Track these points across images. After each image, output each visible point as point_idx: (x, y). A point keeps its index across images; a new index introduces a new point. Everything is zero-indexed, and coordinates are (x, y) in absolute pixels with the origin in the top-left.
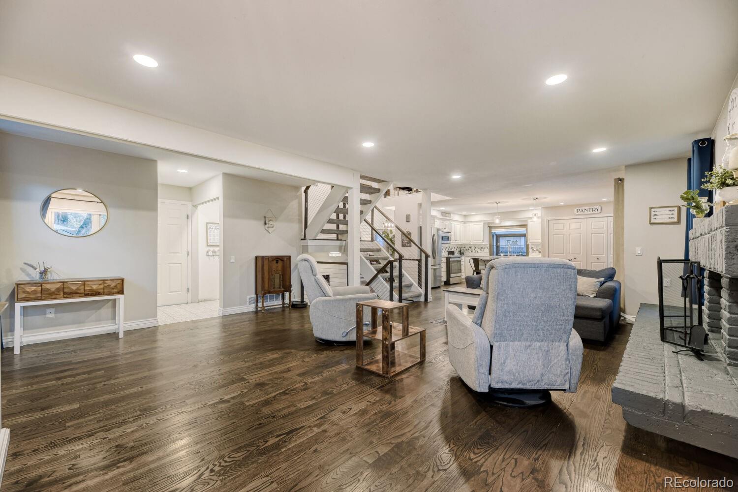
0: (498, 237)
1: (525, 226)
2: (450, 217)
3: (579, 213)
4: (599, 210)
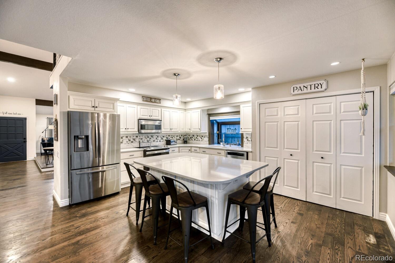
0: (220, 124)
1: (238, 112)
2: (160, 103)
3: (296, 92)
4: (324, 87)
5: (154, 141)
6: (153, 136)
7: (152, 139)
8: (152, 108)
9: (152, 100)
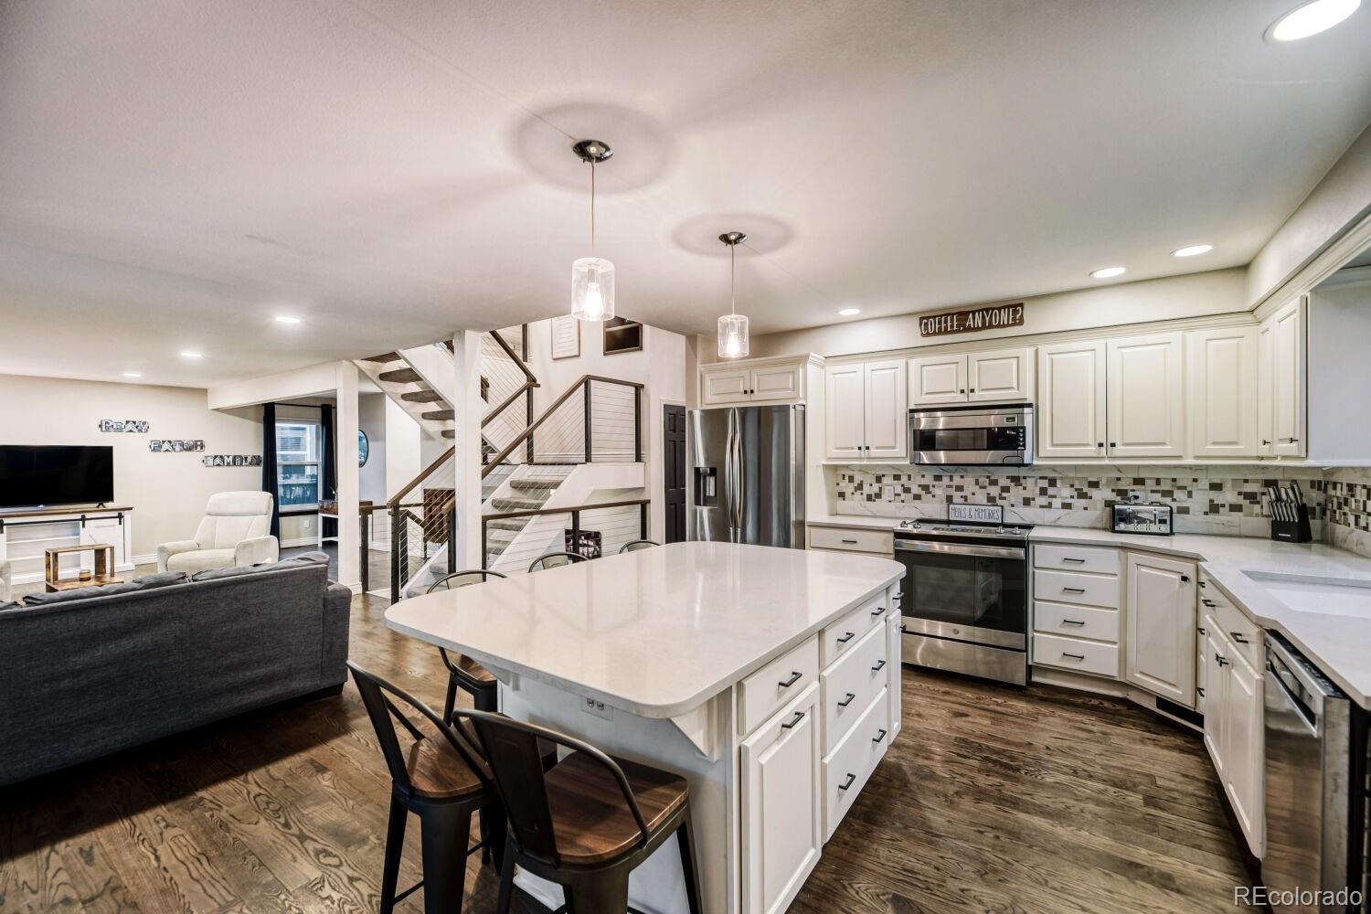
2: (1023, 323)
5: (1027, 502)
6: (1022, 481)
7: (1016, 494)
8: (974, 356)
9: (970, 322)
